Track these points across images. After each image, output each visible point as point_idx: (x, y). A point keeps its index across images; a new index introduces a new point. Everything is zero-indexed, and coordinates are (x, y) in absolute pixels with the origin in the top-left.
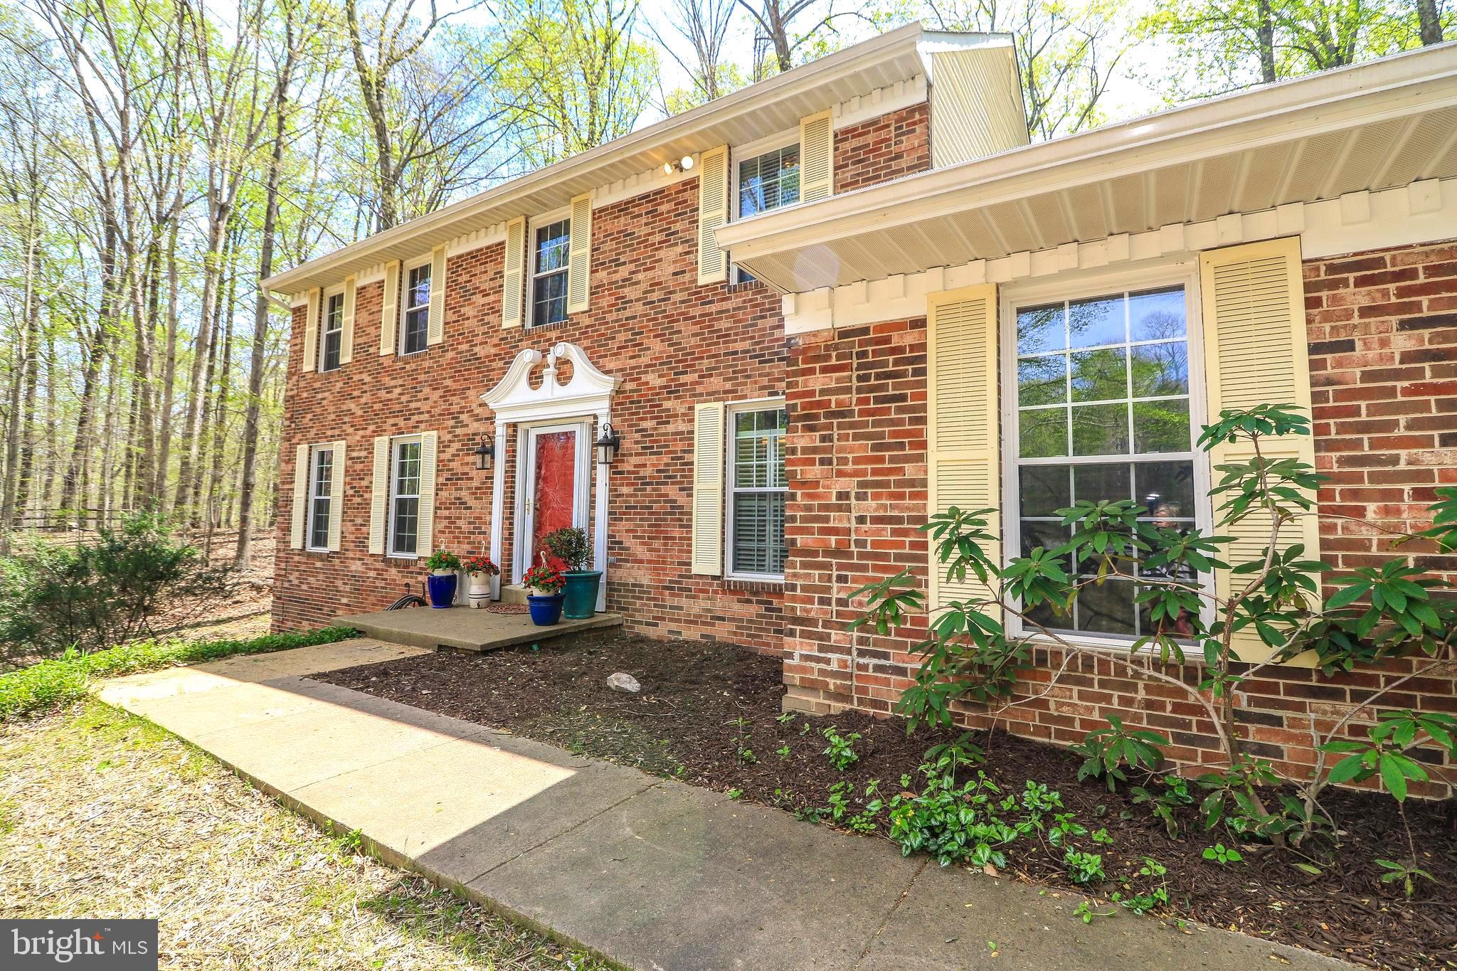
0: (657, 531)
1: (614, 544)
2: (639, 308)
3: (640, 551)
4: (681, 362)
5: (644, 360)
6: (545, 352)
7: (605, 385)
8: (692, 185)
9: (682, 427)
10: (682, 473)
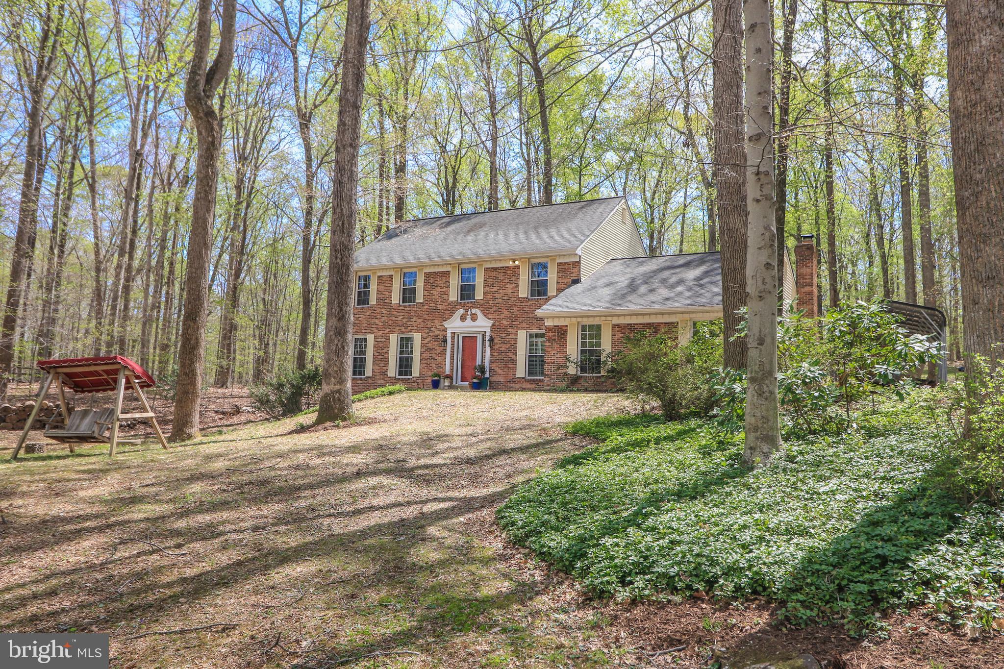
0: (506, 366)
1: (491, 370)
2: (500, 301)
3: (500, 372)
4: (513, 319)
5: (502, 316)
6: (467, 311)
7: (490, 323)
8: (518, 267)
9: (514, 337)
10: (514, 349)
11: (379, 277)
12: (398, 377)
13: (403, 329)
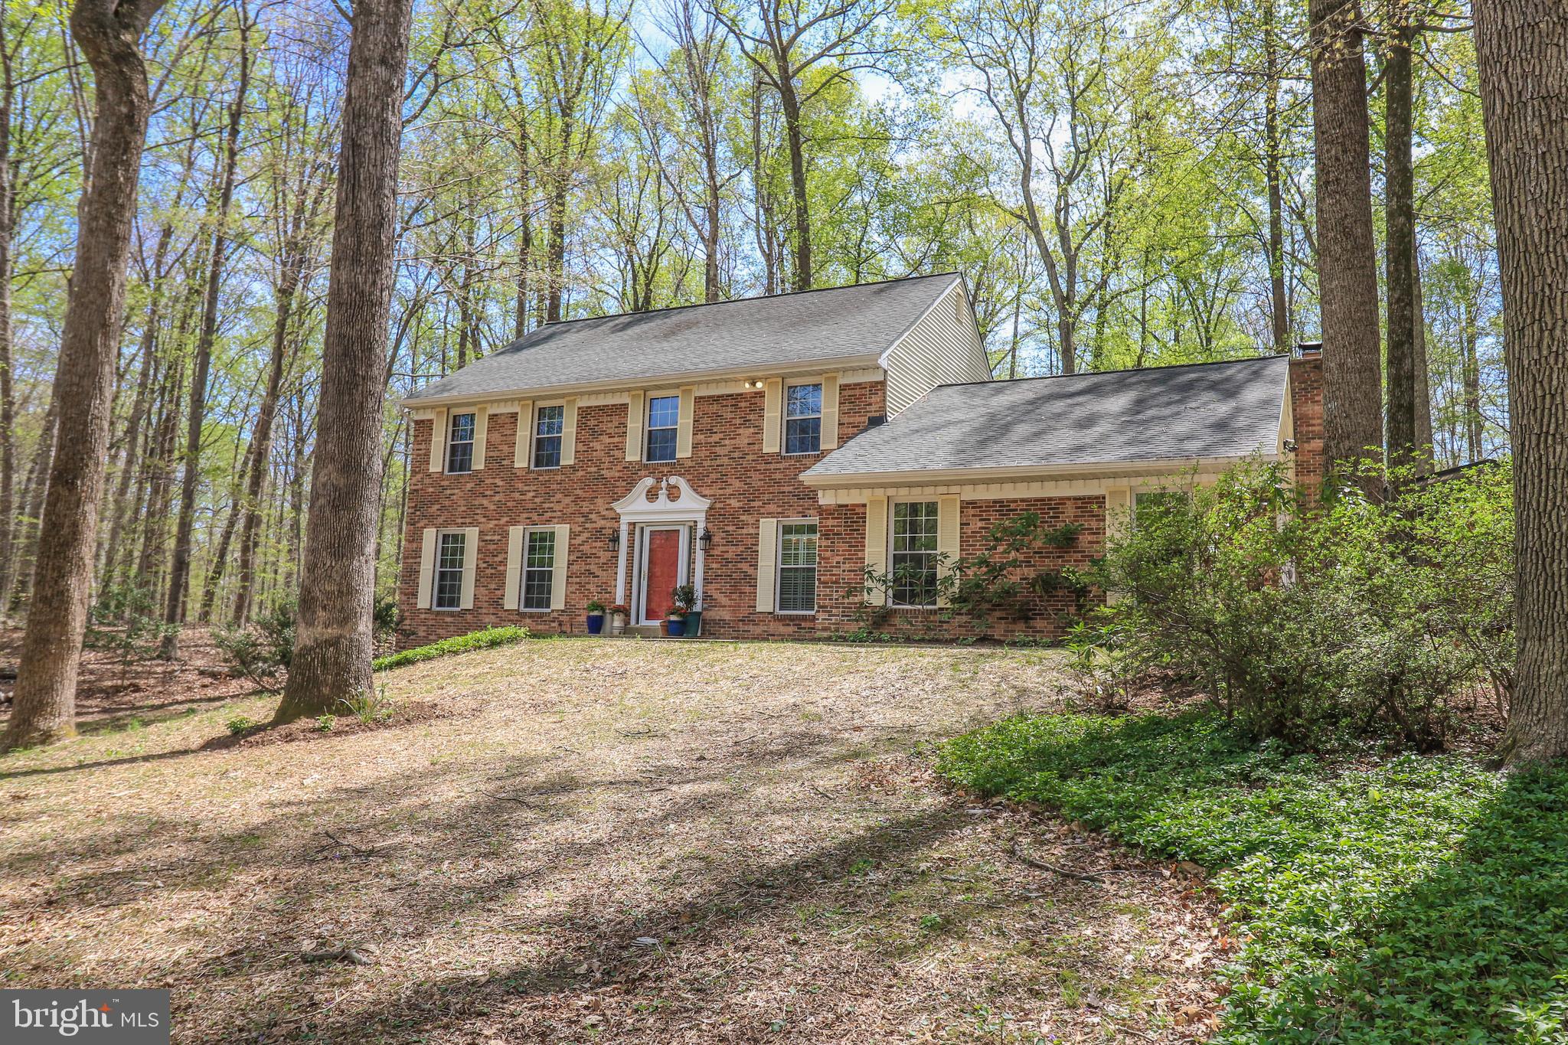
0: (735, 588)
1: (707, 597)
2: (726, 460)
3: (724, 600)
4: (750, 495)
5: (729, 491)
6: (659, 480)
7: (705, 504)
8: (760, 394)
9: (752, 531)
10: (751, 555)
11: (492, 417)
12: (523, 609)
13: (535, 517)
